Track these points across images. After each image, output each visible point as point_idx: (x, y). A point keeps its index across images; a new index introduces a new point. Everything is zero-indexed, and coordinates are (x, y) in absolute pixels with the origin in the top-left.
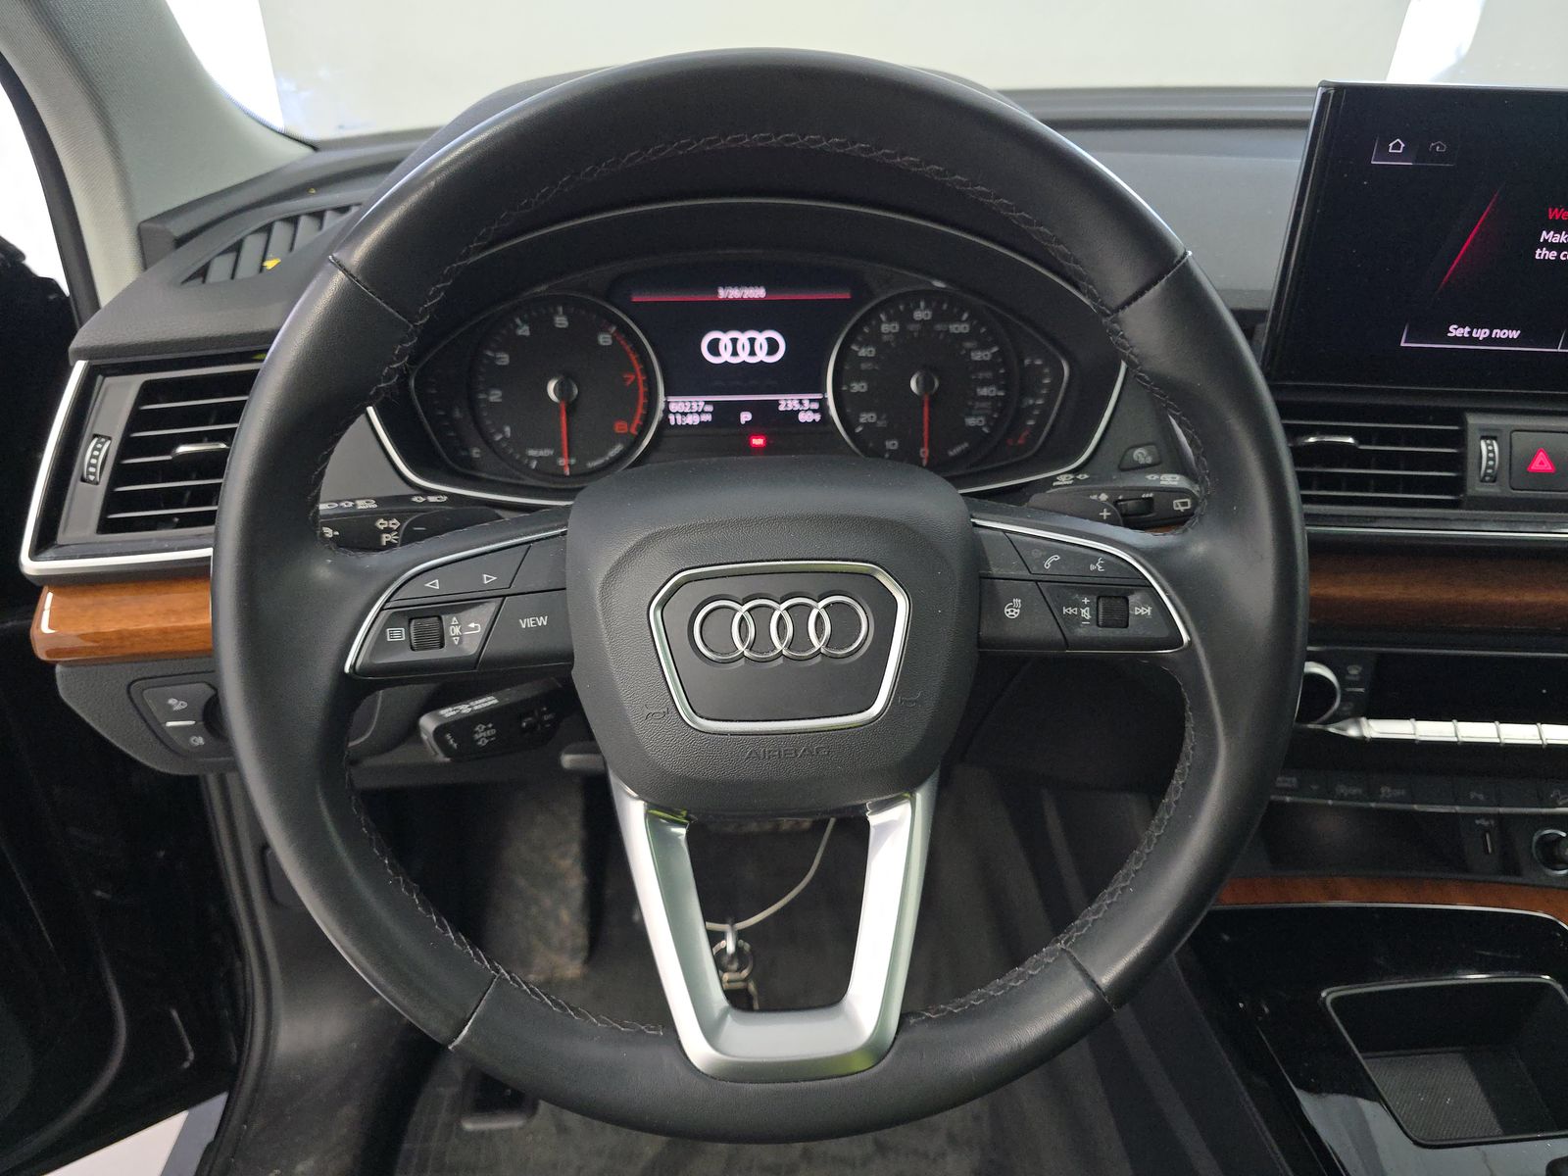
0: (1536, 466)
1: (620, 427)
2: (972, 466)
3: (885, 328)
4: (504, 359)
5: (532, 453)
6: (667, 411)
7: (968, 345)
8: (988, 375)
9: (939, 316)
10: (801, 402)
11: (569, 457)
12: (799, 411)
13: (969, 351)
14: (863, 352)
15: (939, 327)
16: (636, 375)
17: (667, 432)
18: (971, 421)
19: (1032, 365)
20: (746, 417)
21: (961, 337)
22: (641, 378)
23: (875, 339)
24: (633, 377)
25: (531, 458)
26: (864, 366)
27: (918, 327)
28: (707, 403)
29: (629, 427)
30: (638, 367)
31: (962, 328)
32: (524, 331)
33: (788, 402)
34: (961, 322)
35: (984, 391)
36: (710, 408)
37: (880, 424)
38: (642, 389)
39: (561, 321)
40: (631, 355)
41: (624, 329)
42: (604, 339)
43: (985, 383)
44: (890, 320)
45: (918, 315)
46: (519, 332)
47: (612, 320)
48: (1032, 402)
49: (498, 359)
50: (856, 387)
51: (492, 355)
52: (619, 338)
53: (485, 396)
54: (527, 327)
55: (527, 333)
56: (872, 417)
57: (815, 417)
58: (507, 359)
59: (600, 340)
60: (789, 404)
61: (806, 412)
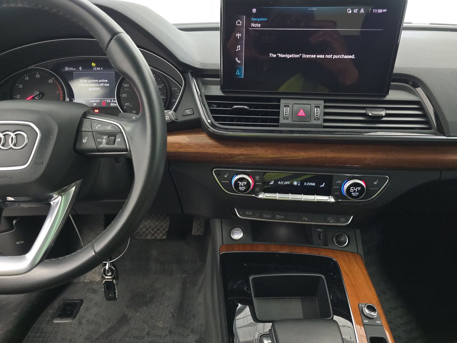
0: (300, 114)
4: (21, 86)
10: (111, 100)
12: (110, 102)
14: (126, 86)
19: (174, 89)
20: (95, 104)
22: (61, 92)
23: (129, 82)
24: (59, 92)
26: (126, 90)
28: (83, 100)
30: (60, 89)
32: (27, 78)
36: (84, 102)
37: (131, 106)
38: (62, 95)
39: (38, 76)
40: (59, 86)
41: (56, 78)
42: (50, 81)
46: (26, 79)
47: (53, 76)
48: (174, 100)
49: (19, 86)
50: (124, 95)
51: (17, 85)
52: (55, 81)
53: (15, 97)
54: (28, 77)
55: (28, 79)
56: (128, 104)
57: (115, 104)
58: (22, 86)
59: (49, 81)
60: (108, 101)
61: (113, 103)
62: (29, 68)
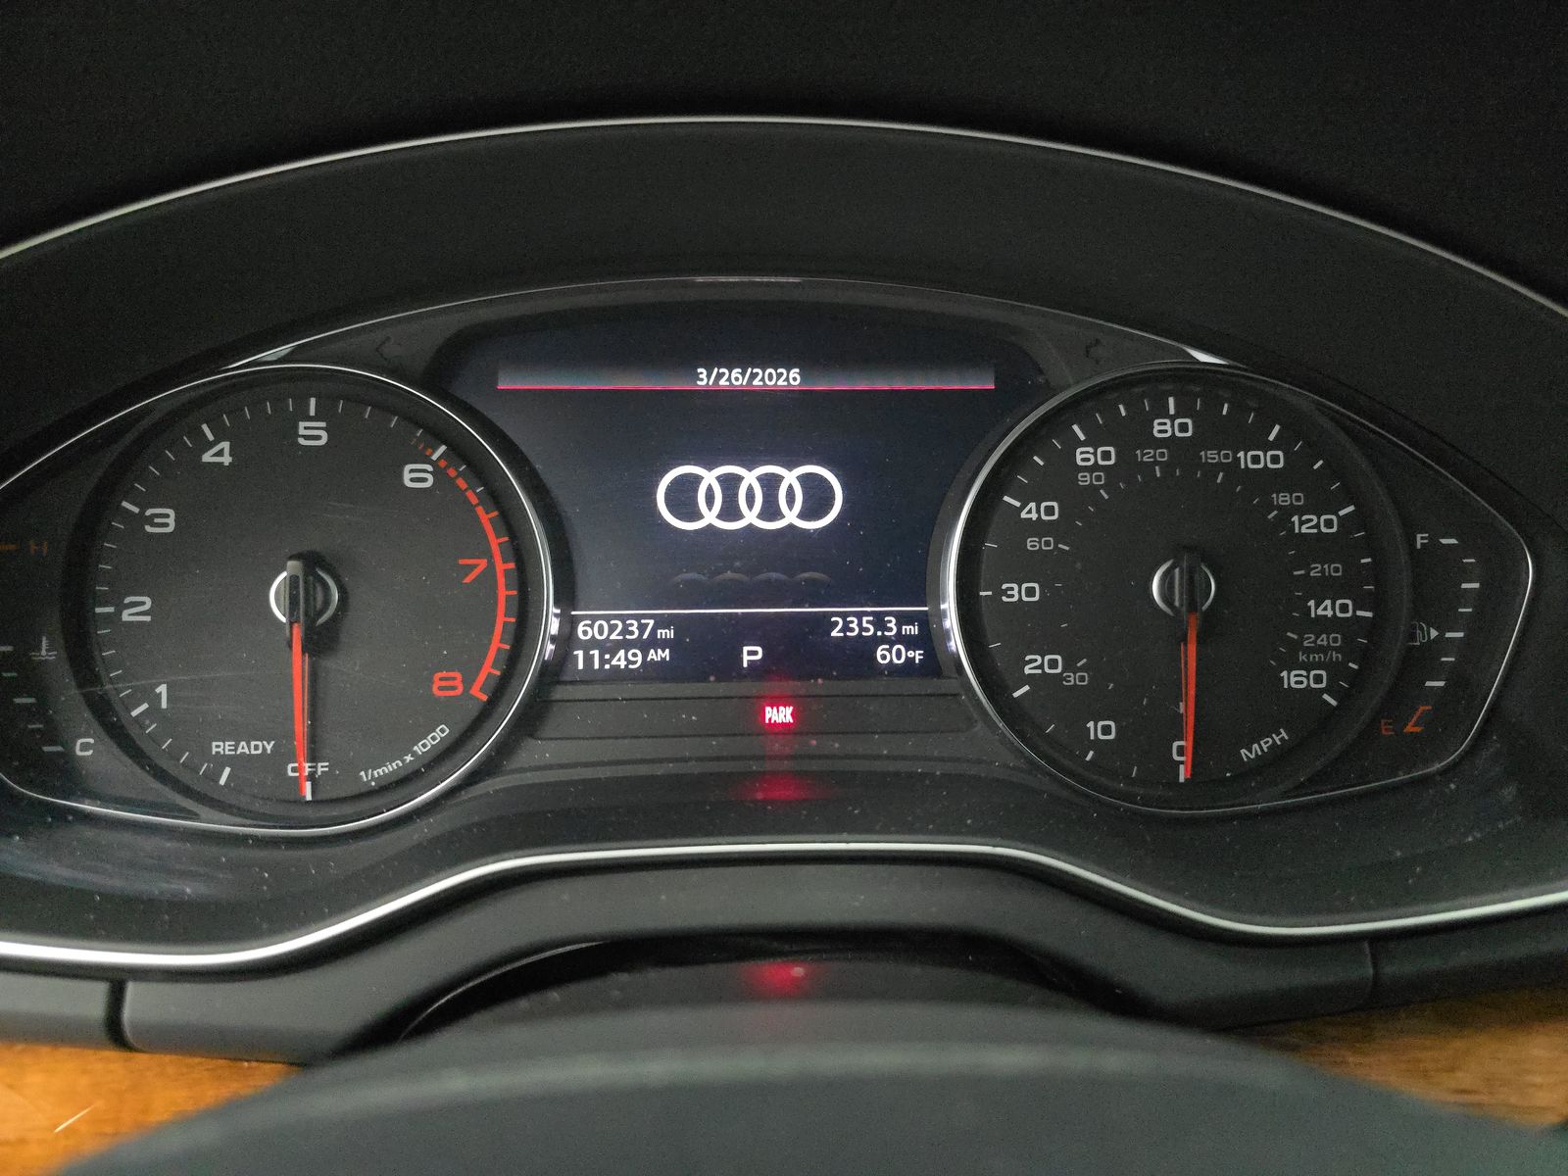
1: (446, 684)
2: (1299, 789)
3: (1083, 456)
4: (166, 520)
5: (221, 747)
6: (566, 640)
7: (1283, 499)
8: (1334, 570)
9: (1211, 432)
10: (879, 622)
11: (314, 758)
12: (876, 641)
13: (1287, 512)
14: (1030, 513)
15: (1211, 456)
16: (490, 557)
17: (560, 693)
18: (1293, 679)
19: (1433, 545)
20: (751, 654)
21: (1268, 480)
22: (503, 567)
23: (1060, 481)
24: (483, 563)
25: (222, 761)
26: (1032, 544)
27: (1163, 455)
28: (662, 622)
29: (468, 683)
30: (496, 542)
31: (1270, 460)
32: (220, 453)
33: (851, 622)
34: (1266, 446)
35: (1326, 609)
36: (668, 633)
37: (1072, 679)
38: (505, 593)
39: (313, 433)
40: (480, 510)
41: (465, 452)
42: (416, 476)
43: (1326, 589)
44: (1093, 441)
45: (1162, 428)
46: (207, 457)
47: (439, 432)
48: (1434, 633)
49: (150, 520)
50: (1015, 592)
51: (136, 510)
52: (452, 473)
53: (111, 609)
54: (226, 445)
55: (227, 460)
56: (1053, 664)
57: (911, 654)
58: (171, 521)
59: (407, 477)
60: (854, 625)
61: (891, 642)
62: (238, 366)
